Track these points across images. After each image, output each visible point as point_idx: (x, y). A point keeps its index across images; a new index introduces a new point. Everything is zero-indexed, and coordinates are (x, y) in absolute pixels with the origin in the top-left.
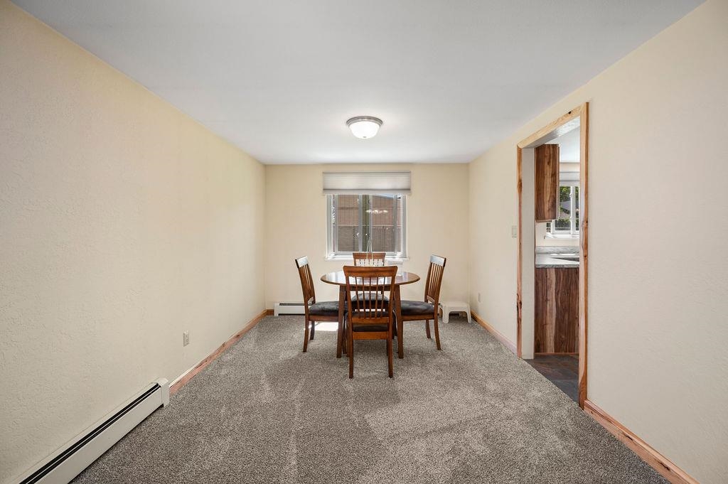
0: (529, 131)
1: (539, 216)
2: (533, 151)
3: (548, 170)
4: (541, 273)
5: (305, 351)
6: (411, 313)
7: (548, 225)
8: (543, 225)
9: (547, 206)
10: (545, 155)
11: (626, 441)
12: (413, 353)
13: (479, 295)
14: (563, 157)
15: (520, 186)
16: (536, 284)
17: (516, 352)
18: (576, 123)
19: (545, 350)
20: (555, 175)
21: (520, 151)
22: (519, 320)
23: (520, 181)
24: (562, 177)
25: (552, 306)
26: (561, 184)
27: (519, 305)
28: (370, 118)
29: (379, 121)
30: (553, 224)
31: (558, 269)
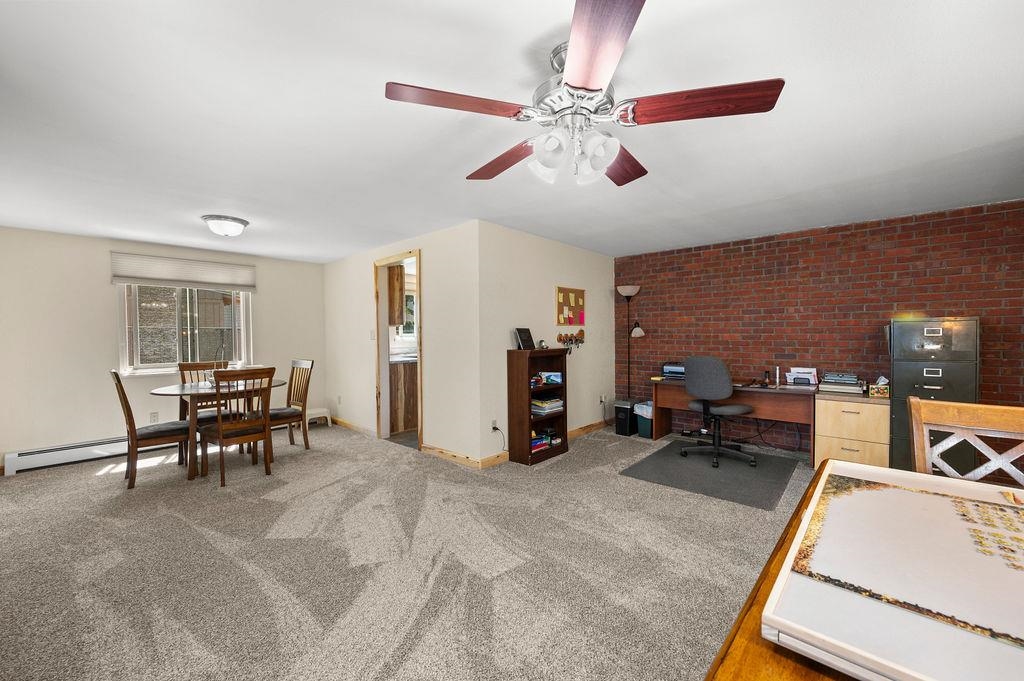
0: (386, 254)
1: (392, 322)
2: (386, 270)
3: (397, 285)
4: (393, 367)
5: (131, 486)
6: (279, 418)
7: (397, 329)
8: (392, 329)
9: (397, 314)
10: (395, 273)
11: (441, 455)
12: (282, 457)
13: (339, 398)
14: (407, 271)
15: (377, 297)
16: (391, 377)
17: (376, 435)
18: (413, 260)
19: (397, 429)
20: (402, 289)
21: (376, 268)
22: (378, 407)
23: (377, 293)
24: (406, 287)
25: (401, 394)
26: (406, 293)
27: (379, 395)
28: (235, 219)
29: (245, 223)
30: (401, 327)
31: (405, 364)
